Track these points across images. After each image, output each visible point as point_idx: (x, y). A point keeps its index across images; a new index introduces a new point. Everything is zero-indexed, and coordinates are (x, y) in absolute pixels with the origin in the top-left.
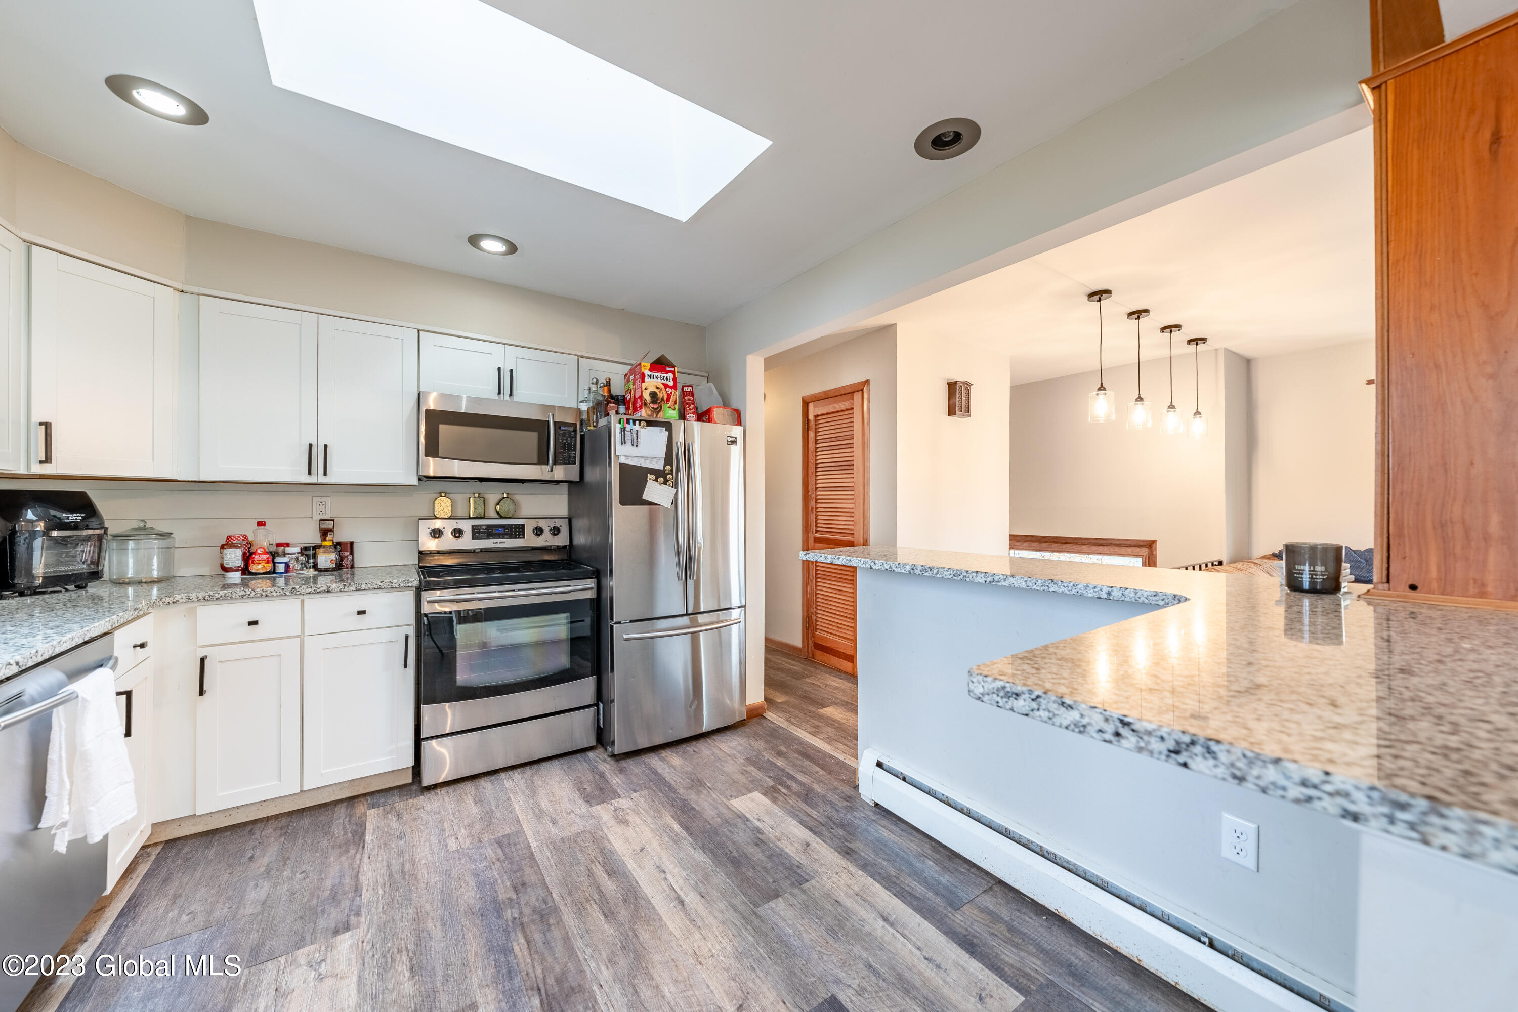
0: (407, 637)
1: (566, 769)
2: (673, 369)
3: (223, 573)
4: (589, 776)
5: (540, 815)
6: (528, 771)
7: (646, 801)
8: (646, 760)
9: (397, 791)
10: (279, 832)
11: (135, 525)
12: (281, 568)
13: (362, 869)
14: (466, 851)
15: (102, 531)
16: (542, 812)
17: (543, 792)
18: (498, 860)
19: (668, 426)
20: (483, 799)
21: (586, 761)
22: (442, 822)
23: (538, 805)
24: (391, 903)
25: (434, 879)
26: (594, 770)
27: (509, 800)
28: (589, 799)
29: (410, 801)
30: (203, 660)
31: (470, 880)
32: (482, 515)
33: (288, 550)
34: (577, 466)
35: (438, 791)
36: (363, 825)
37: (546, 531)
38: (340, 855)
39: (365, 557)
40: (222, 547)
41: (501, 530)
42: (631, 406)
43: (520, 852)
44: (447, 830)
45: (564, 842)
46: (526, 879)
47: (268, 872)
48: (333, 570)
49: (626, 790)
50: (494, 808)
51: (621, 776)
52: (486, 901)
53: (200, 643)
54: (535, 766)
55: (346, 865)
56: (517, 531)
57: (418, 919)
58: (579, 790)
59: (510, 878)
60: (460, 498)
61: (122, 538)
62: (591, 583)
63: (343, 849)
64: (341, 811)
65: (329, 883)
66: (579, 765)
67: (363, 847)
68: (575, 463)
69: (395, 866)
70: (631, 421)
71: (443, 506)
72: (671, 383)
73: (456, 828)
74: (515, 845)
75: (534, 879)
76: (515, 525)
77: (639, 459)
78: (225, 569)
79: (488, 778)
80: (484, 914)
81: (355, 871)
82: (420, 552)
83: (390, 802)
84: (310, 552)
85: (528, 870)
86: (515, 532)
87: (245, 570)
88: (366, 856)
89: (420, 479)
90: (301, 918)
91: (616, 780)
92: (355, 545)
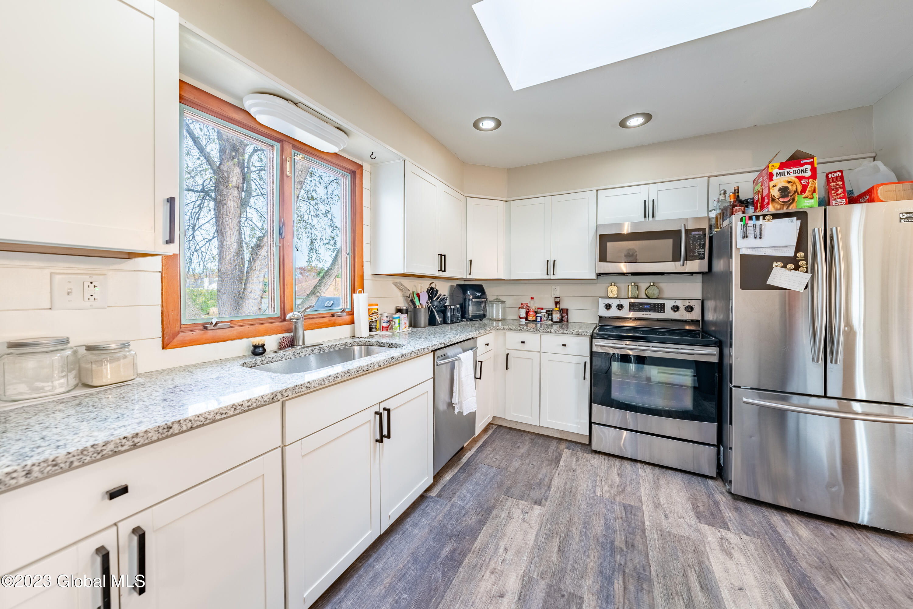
0: (585, 363)
1: (686, 483)
2: (811, 160)
3: (519, 319)
4: (705, 498)
5: (657, 505)
6: (657, 471)
7: (756, 549)
8: (766, 513)
9: (580, 445)
10: (530, 440)
11: (495, 297)
12: (539, 319)
13: (554, 478)
14: (605, 500)
15: (485, 300)
16: (659, 504)
17: (664, 490)
18: (622, 518)
19: (802, 216)
20: (623, 474)
21: (704, 485)
22: (597, 475)
23: (658, 498)
24: (561, 504)
25: (584, 506)
26: (710, 495)
27: (639, 483)
28: (699, 516)
29: (585, 454)
30: (507, 355)
31: (602, 520)
32: (636, 296)
33: (542, 311)
34: (706, 260)
35: (600, 456)
36: (561, 455)
37: (682, 308)
38: (548, 465)
39: (574, 317)
40: (519, 308)
41: (648, 307)
42: (759, 205)
43: (637, 523)
44: (598, 481)
45: (670, 535)
46: (636, 543)
47: (522, 456)
48: (559, 322)
49: (737, 527)
50: (628, 483)
51: (735, 513)
52: (607, 539)
53: (507, 348)
54: (663, 470)
55: (549, 471)
56: (661, 308)
57: (570, 522)
58: (693, 504)
59: (625, 535)
60: (623, 286)
61: (492, 302)
62: (714, 351)
63: (550, 463)
64: (555, 443)
65: (540, 476)
66: (697, 484)
67: (558, 467)
68: (704, 258)
69: (568, 486)
70: (754, 218)
71: (613, 291)
72: (809, 174)
73: (603, 483)
74: (635, 515)
75: (641, 547)
76: (658, 304)
77: (762, 249)
78: (520, 318)
79: (630, 462)
80: (604, 546)
81: (551, 477)
82: (600, 317)
83: (576, 449)
84: (550, 312)
85: (638, 538)
86: (658, 308)
87: (526, 319)
88: (557, 472)
89: (597, 275)
90: (526, 486)
91: (729, 514)
92: (569, 311)
